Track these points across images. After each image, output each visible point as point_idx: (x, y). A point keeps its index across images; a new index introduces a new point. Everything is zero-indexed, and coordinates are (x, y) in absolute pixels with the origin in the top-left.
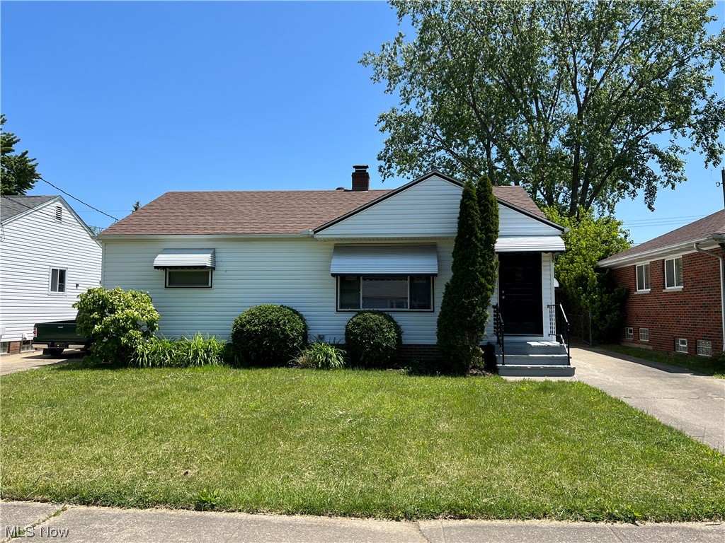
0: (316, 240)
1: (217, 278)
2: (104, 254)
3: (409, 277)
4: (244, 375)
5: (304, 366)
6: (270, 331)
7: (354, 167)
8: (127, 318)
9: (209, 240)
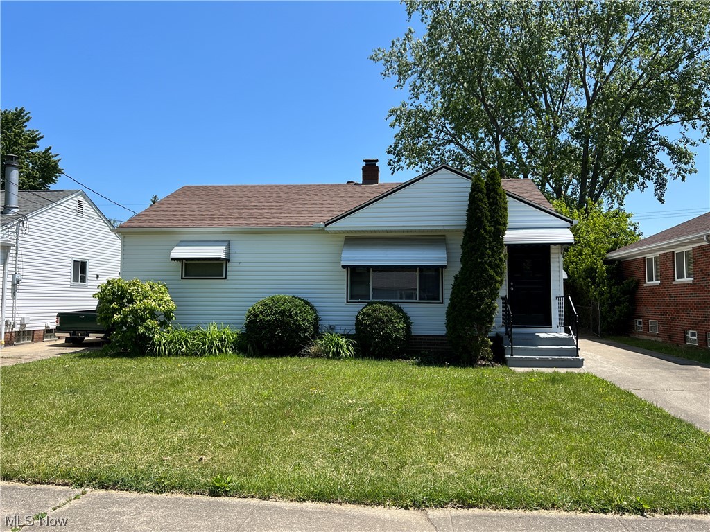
0: (327, 232)
1: (231, 269)
2: (123, 246)
3: (418, 269)
4: (257, 364)
5: (316, 356)
6: (283, 322)
7: (364, 161)
8: (145, 309)
9: (223, 233)
